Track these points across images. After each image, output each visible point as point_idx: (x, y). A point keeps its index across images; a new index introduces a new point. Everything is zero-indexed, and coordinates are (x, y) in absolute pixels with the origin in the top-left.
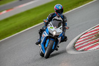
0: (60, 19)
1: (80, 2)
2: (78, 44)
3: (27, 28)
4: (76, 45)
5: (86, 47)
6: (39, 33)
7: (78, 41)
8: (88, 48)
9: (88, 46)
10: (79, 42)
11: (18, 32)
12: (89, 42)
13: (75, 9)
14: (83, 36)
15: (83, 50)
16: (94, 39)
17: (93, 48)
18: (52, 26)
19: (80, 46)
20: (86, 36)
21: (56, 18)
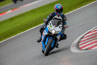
0: (60, 18)
1: (84, 2)
2: (82, 43)
4: (79, 44)
5: (89, 46)
6: (40, 31)
7: (82, 40)
8: (92, 47)
9: (91, 45)
12: (93, 41)
15: (86, 49)
18: (52, 25)
19: (84, 45)
21: (56, 17)
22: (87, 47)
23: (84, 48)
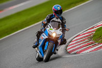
0: (59, 20)
1: (72, 3)
2: (71, 46)
3: (17, 30)
4: (68, 48)
5: (78, 50)
6: (37, 35)
7: (71, 43)
8: (81, 52)
10: (72, 45)
11: (8, 34)
13: (67, 11)
14: (75, 39)
16: (87, 42)
17: (86, 51)
19: (72, 49)
20: (79, 39)
22: (75, 52)
23: (73, 53)
